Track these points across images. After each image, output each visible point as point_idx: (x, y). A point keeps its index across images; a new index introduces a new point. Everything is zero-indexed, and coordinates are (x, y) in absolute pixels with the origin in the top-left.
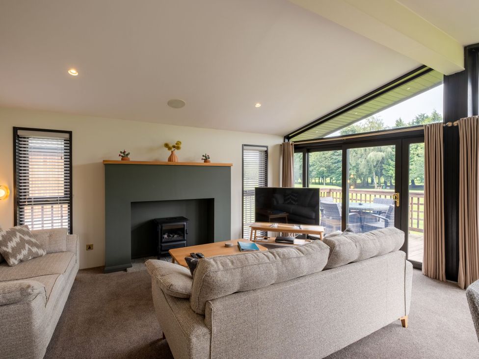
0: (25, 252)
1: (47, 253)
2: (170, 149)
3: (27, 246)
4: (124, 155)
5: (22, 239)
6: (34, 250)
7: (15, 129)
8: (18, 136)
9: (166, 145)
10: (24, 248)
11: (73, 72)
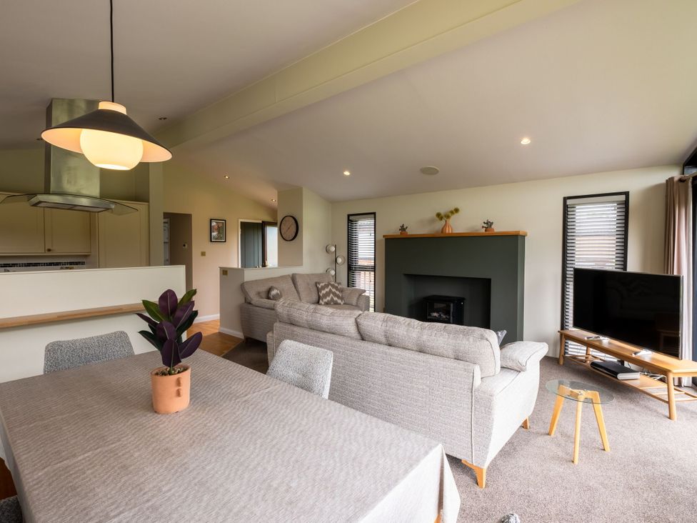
0: (329, 298)
1: (344, 304)
2: (441, 219)
3: (331, 295)
4: (403, 229)
5: (330, 290)
6: (335, 299)
7: (349, 216)
8: (351, 220)
9: (438, 215)
10: (329, 296)
11: (347, 173)
